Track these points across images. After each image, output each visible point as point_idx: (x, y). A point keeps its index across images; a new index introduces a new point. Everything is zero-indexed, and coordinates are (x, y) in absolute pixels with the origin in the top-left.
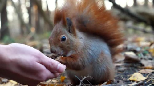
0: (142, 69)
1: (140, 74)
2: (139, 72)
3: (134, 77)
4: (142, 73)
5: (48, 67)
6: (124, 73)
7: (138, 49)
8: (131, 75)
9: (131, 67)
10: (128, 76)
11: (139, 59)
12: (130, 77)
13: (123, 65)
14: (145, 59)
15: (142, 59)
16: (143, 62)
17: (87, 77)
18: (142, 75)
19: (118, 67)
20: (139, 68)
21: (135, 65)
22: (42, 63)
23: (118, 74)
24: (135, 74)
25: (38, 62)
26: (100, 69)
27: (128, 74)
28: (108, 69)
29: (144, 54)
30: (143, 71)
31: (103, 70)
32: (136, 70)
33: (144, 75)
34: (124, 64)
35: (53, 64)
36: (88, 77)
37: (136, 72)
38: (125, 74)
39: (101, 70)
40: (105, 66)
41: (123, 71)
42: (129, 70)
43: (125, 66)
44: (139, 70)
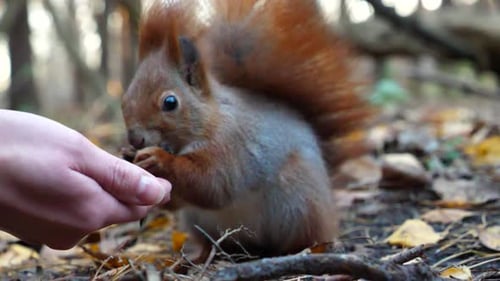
0: (433, 208)
1: (424, 224)
2: (423, 220)
3: (404, 232)
4: (433, 220)
5: (107, 185)
6: (376, 221)
7: (431, 146)
8: (395, 227)
9: (401, 201)
10: (388, 229)
11: (428, 176)
12: (390, 233)
13: (376, 198)
14: (448, 178)
15: (436, 176)
16: (440, 186)
17: (235, 231)
18: (430, 229)
19: (358, 202)
20: (424, 206)
21: (412, 197)
22: (88, 173)
23: (356, 224)
24: (409, 224)
25: (75, 170)
26: (285, 206)
27: (388, 225)
28: (312, 208)
29: (446, 162)
30: (435, 215)
31: (298, 210)
32: (414, 212)
33: (437, 226)
34: (378, 192)
35: (124, 176)
36: (239, 230)
37: (412, 217)
38: (380, 225)
39: (291, 211)
40: (301, 197)
41: (373, 216)
42: (392, 211)
43: (384, 201)
44: (422, 213)
